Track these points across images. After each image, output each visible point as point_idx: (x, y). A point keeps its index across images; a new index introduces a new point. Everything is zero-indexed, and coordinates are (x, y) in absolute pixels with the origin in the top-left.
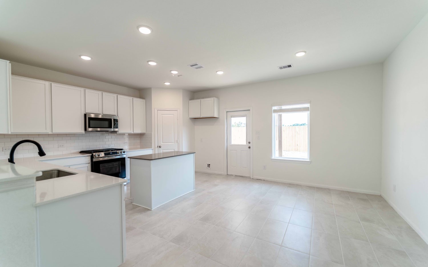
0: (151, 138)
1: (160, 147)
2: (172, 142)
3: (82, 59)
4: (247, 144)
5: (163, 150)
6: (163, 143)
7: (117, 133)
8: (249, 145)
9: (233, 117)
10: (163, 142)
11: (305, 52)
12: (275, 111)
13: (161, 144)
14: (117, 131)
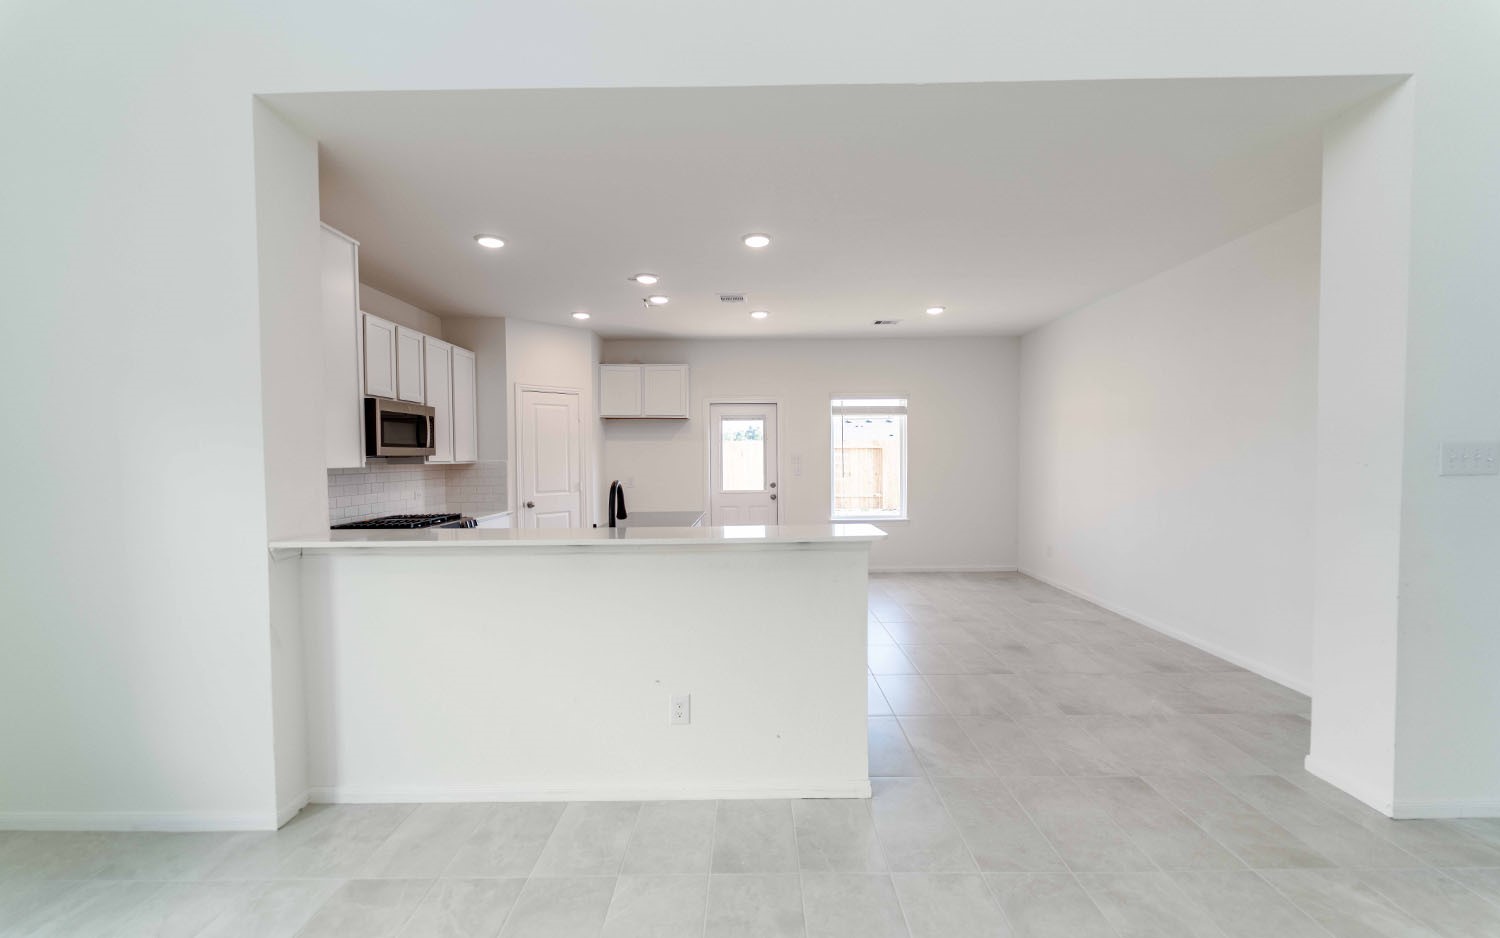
0: (506, 476)
1: (530, 505)
2: (565, 491)
3: (481, 246)
4: (765, 489)
5: (539, 516)
6: (538, 492)
7: (426, 463)
8: (773, 491)
9: (727, 419)
10: (537, 486)
11: (944, 308)
12: (838, 411)
13: (534, 497)
14: (422, 456)
